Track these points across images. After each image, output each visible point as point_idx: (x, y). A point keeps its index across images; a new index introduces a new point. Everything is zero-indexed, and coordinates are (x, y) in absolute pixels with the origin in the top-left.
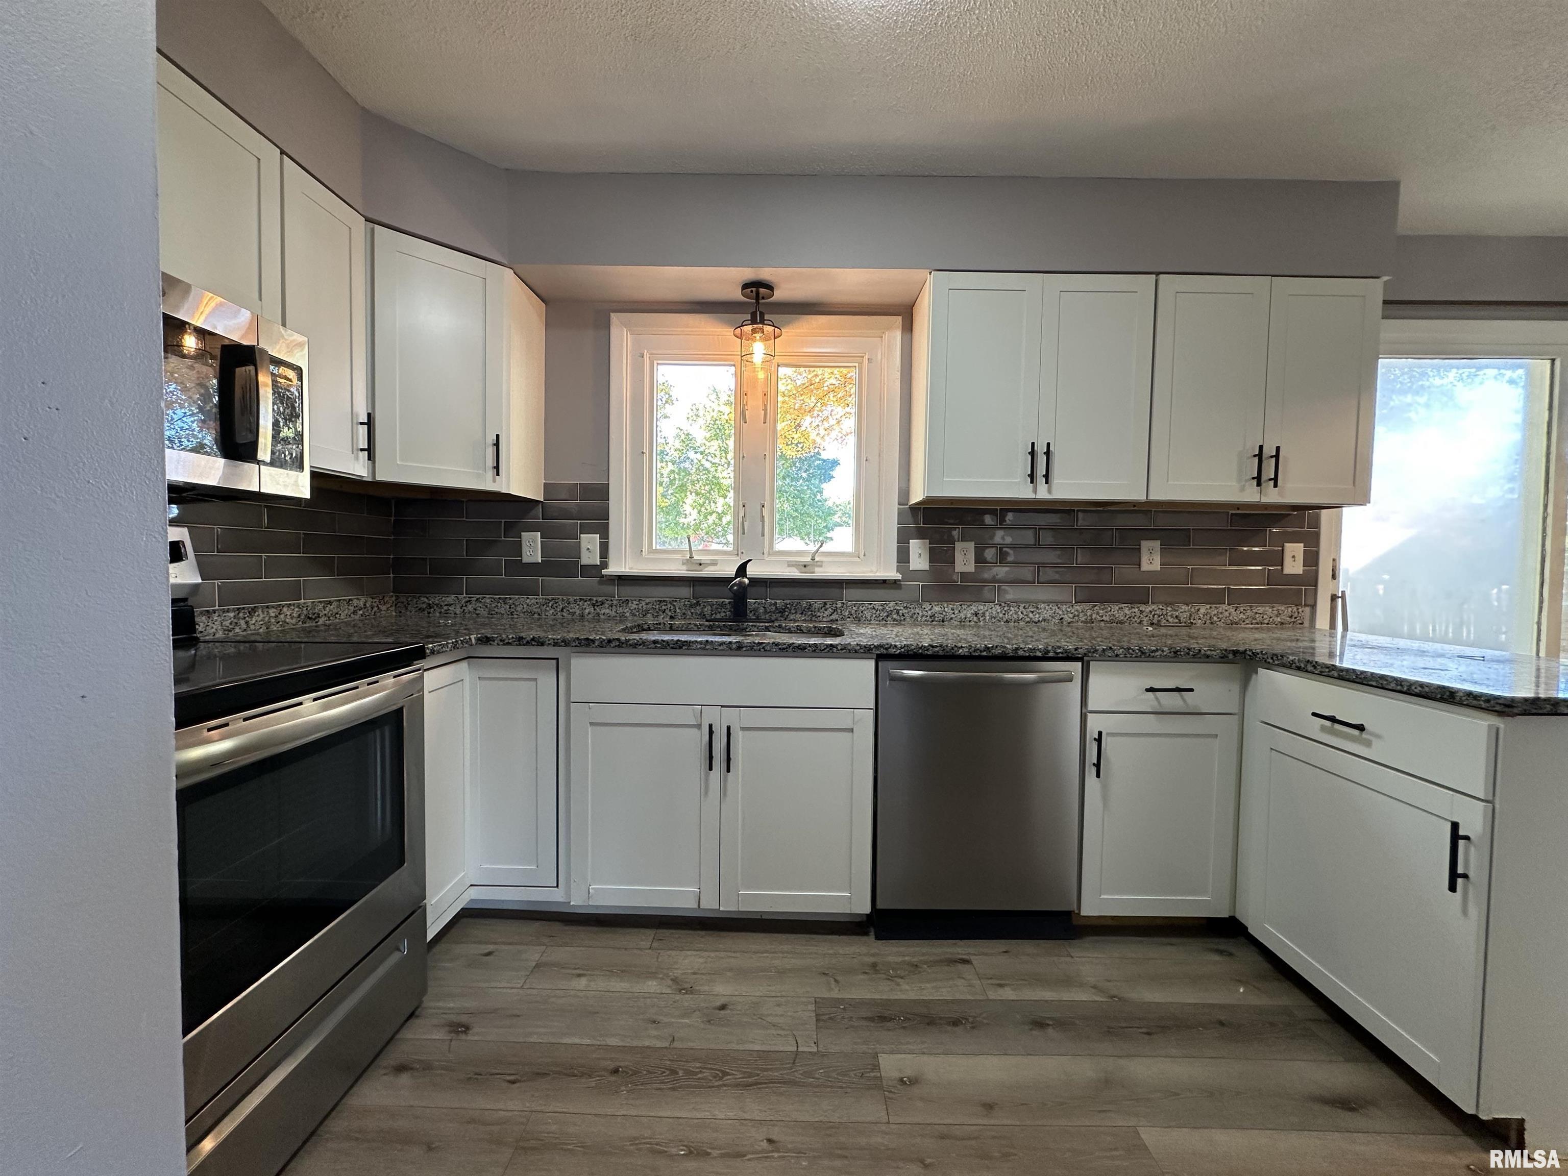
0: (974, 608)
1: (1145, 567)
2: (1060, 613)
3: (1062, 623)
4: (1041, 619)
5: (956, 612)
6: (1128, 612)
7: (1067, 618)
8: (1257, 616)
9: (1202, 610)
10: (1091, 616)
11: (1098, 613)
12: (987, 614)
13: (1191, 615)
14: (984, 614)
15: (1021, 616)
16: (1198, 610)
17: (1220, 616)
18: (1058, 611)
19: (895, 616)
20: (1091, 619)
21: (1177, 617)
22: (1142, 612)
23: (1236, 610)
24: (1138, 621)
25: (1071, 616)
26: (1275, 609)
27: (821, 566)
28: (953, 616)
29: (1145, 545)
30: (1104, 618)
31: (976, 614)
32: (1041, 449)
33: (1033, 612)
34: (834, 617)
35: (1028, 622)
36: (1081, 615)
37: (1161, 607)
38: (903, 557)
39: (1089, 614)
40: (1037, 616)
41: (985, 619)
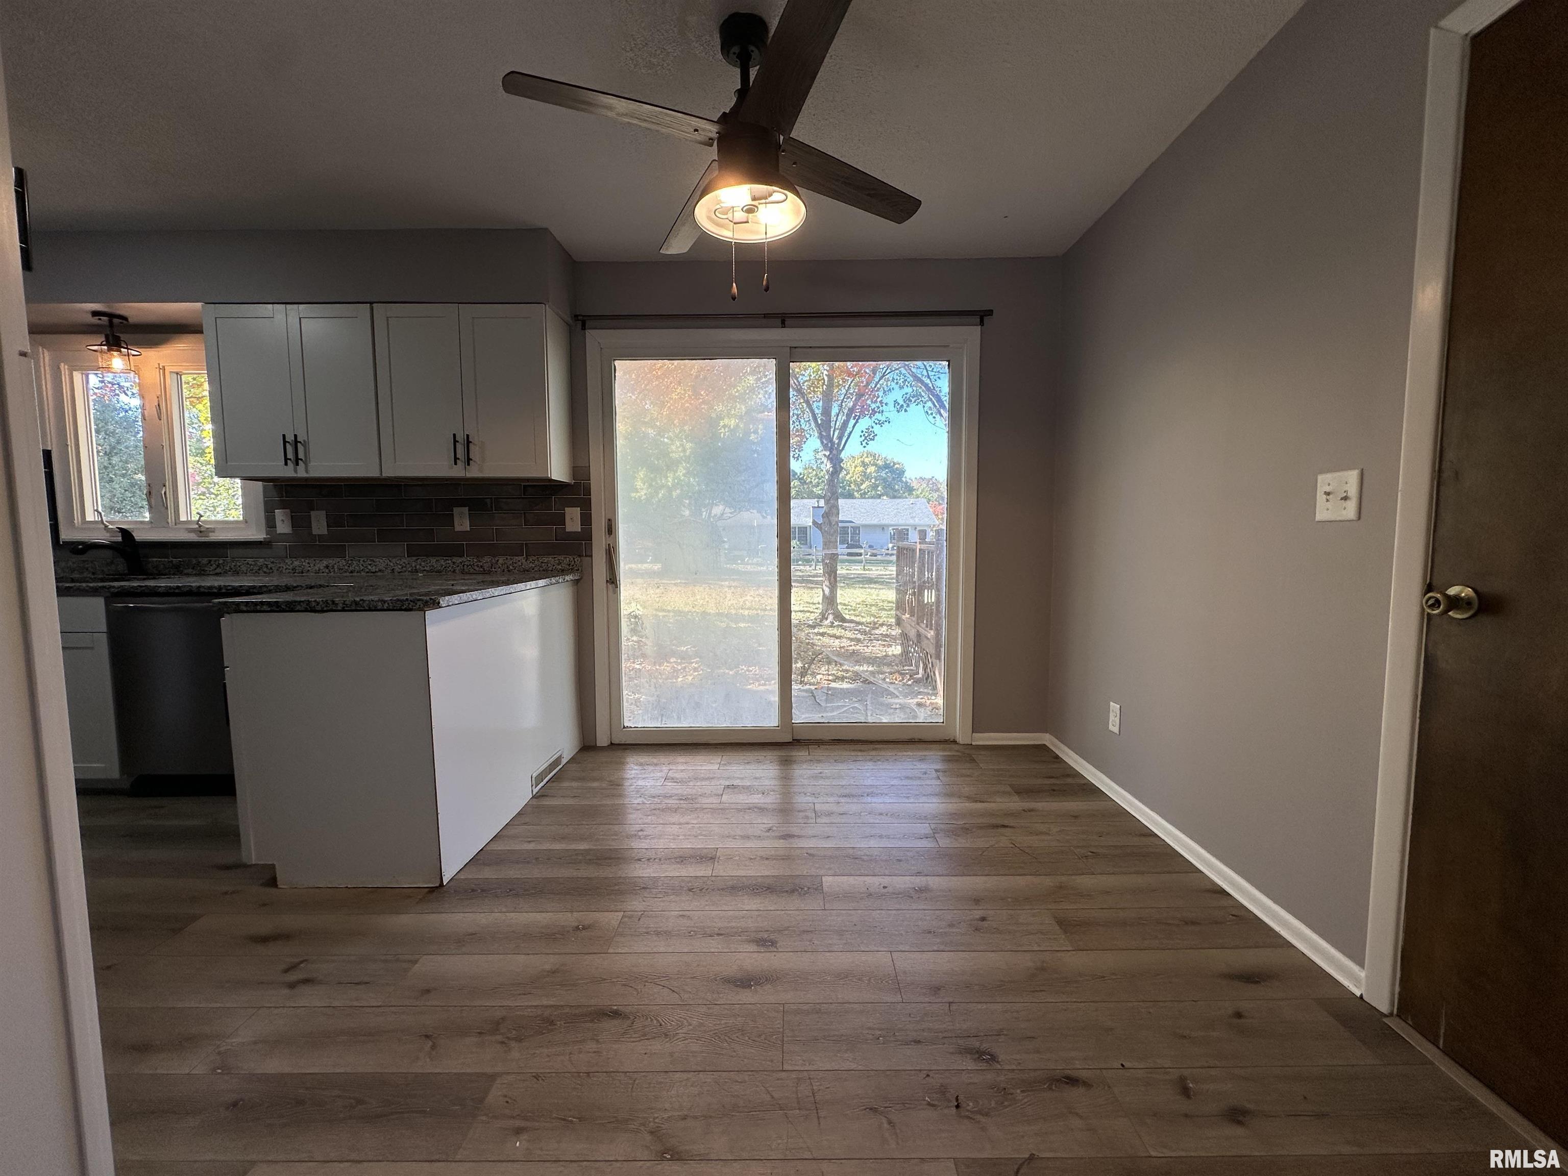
0: (325, 563)
1: (458, 528)
2: (392, 564)
3: (393, 572)
4: (377, 570)
5: (312, 565)
6: (443, 564)
7: (397, 569)
8: (543, 565)
9: (501, 561)
10: (415, 567)
11: (420, 565)
12: (336, 567)
13: (492, 565)
14: (333, 567)
15: (362, 568)
16: (498, 560)
17: (515, 565)
18: (389, 563)
19: (265, 570)
20: (416, 569)
21: (481, 566)
22: (454, 563)
23: (526, 561)
24: (452, 570)
25: (400, 567)
26: (556, 559)
27: (214, 532)
28: (309, 569)
29: (456, 511)
30: (426, 568)
31: (327, 567)
32: (290, 438)
33: (370, 565)
34: (218, 570)
35: (368, 572)
36: (408, 566)
37: (468, 559)
38: (270, 524)
39: (413, 565)
40: (374, 568)
41: (334, 571)
